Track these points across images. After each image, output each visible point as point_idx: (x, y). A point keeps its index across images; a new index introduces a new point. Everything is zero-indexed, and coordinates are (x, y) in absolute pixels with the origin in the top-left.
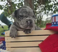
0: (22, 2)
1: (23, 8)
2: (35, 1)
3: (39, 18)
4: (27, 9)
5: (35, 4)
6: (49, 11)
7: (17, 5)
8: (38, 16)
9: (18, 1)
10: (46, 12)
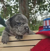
0: (17, 4)
2: (30, 2)
3: (33, 19)
5: (30, 5)
7: (13, 7)
8: (33, 17)
9: (14, 3)
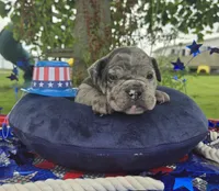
1: (121, 55)
4: (131, 57)
6: (164, 24)
10: (154, 28)
